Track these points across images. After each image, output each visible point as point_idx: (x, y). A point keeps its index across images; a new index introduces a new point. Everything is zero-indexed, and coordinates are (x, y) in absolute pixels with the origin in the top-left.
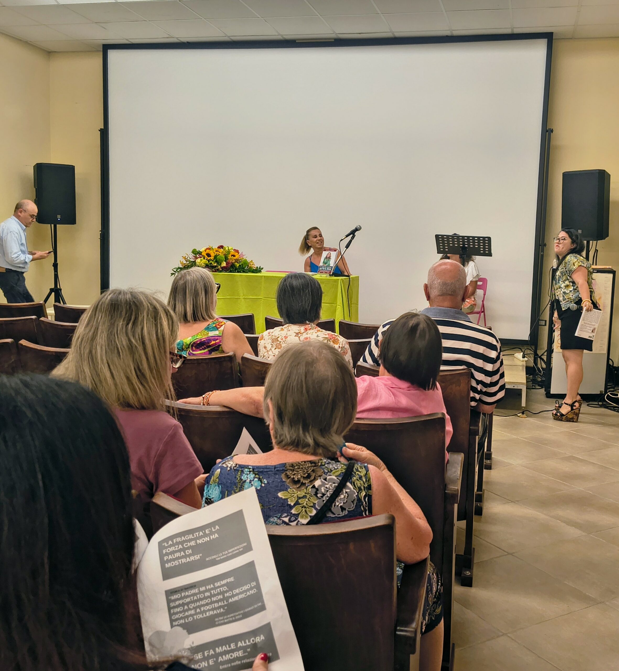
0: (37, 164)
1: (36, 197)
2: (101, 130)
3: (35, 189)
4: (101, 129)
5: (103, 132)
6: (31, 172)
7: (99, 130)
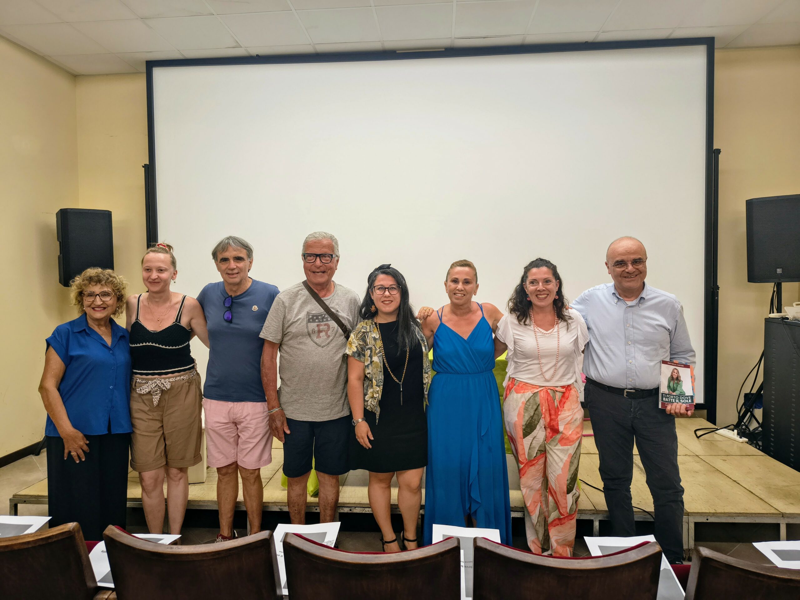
0: (61, 210)
1: (61, 253)
2: (145, 166)
3: (58, 243)
4: (145, 164)
5: (148, 168)
6: (53, 221)
7: (143, 167)
